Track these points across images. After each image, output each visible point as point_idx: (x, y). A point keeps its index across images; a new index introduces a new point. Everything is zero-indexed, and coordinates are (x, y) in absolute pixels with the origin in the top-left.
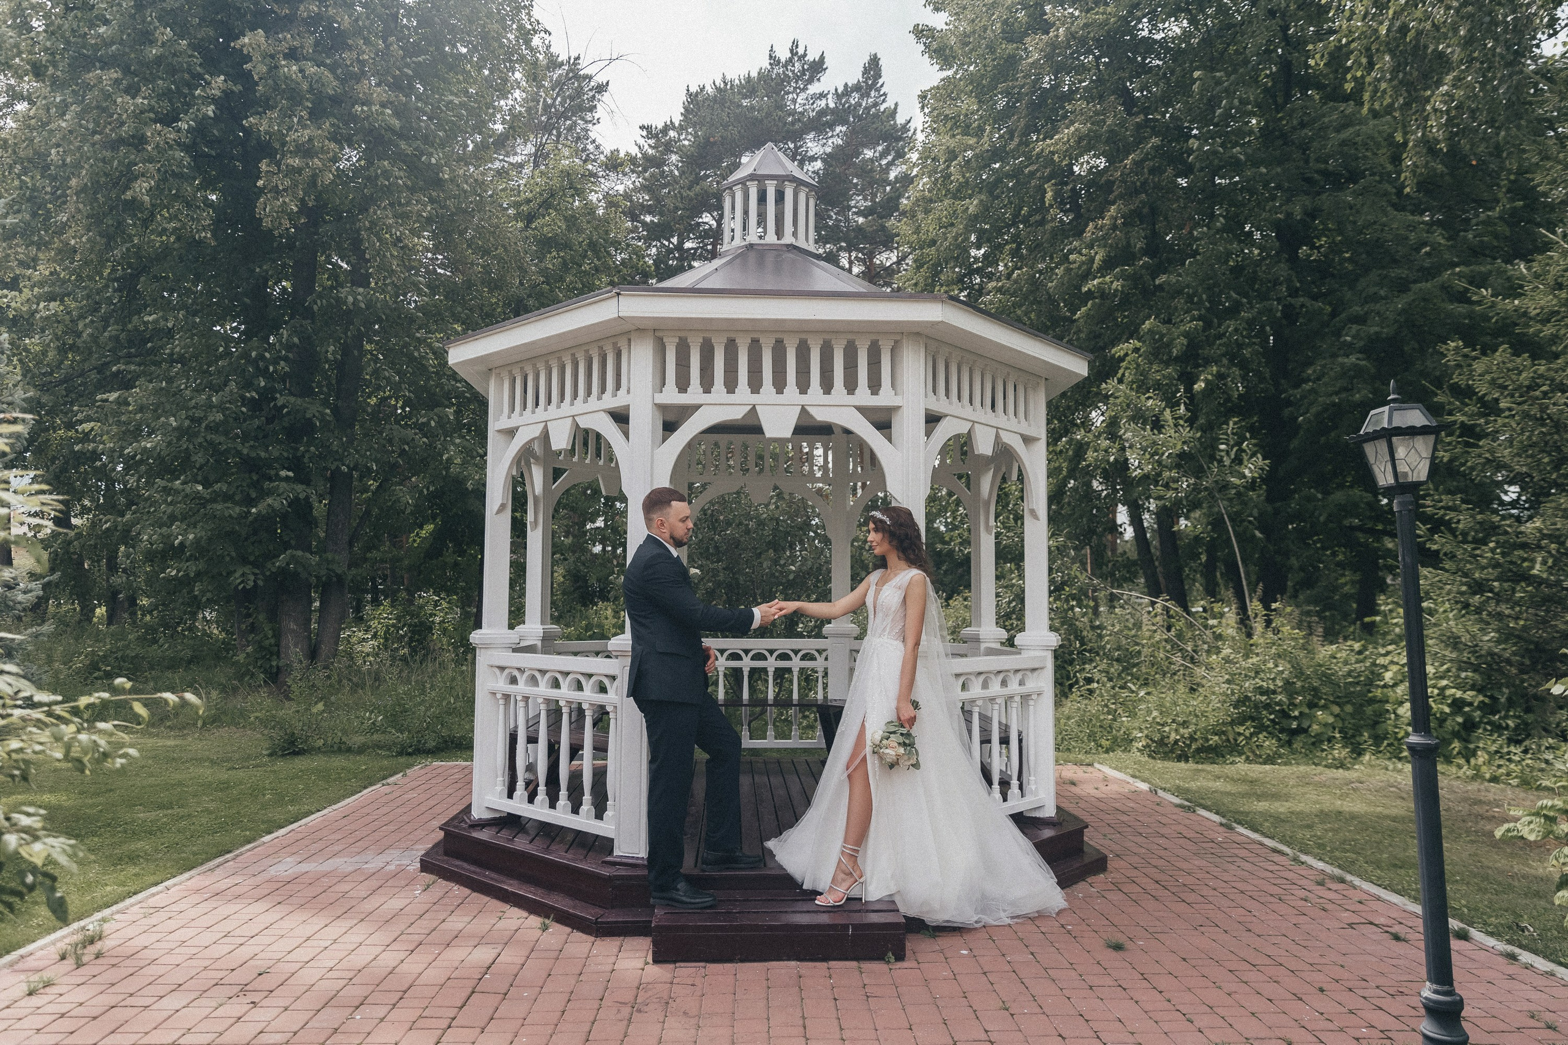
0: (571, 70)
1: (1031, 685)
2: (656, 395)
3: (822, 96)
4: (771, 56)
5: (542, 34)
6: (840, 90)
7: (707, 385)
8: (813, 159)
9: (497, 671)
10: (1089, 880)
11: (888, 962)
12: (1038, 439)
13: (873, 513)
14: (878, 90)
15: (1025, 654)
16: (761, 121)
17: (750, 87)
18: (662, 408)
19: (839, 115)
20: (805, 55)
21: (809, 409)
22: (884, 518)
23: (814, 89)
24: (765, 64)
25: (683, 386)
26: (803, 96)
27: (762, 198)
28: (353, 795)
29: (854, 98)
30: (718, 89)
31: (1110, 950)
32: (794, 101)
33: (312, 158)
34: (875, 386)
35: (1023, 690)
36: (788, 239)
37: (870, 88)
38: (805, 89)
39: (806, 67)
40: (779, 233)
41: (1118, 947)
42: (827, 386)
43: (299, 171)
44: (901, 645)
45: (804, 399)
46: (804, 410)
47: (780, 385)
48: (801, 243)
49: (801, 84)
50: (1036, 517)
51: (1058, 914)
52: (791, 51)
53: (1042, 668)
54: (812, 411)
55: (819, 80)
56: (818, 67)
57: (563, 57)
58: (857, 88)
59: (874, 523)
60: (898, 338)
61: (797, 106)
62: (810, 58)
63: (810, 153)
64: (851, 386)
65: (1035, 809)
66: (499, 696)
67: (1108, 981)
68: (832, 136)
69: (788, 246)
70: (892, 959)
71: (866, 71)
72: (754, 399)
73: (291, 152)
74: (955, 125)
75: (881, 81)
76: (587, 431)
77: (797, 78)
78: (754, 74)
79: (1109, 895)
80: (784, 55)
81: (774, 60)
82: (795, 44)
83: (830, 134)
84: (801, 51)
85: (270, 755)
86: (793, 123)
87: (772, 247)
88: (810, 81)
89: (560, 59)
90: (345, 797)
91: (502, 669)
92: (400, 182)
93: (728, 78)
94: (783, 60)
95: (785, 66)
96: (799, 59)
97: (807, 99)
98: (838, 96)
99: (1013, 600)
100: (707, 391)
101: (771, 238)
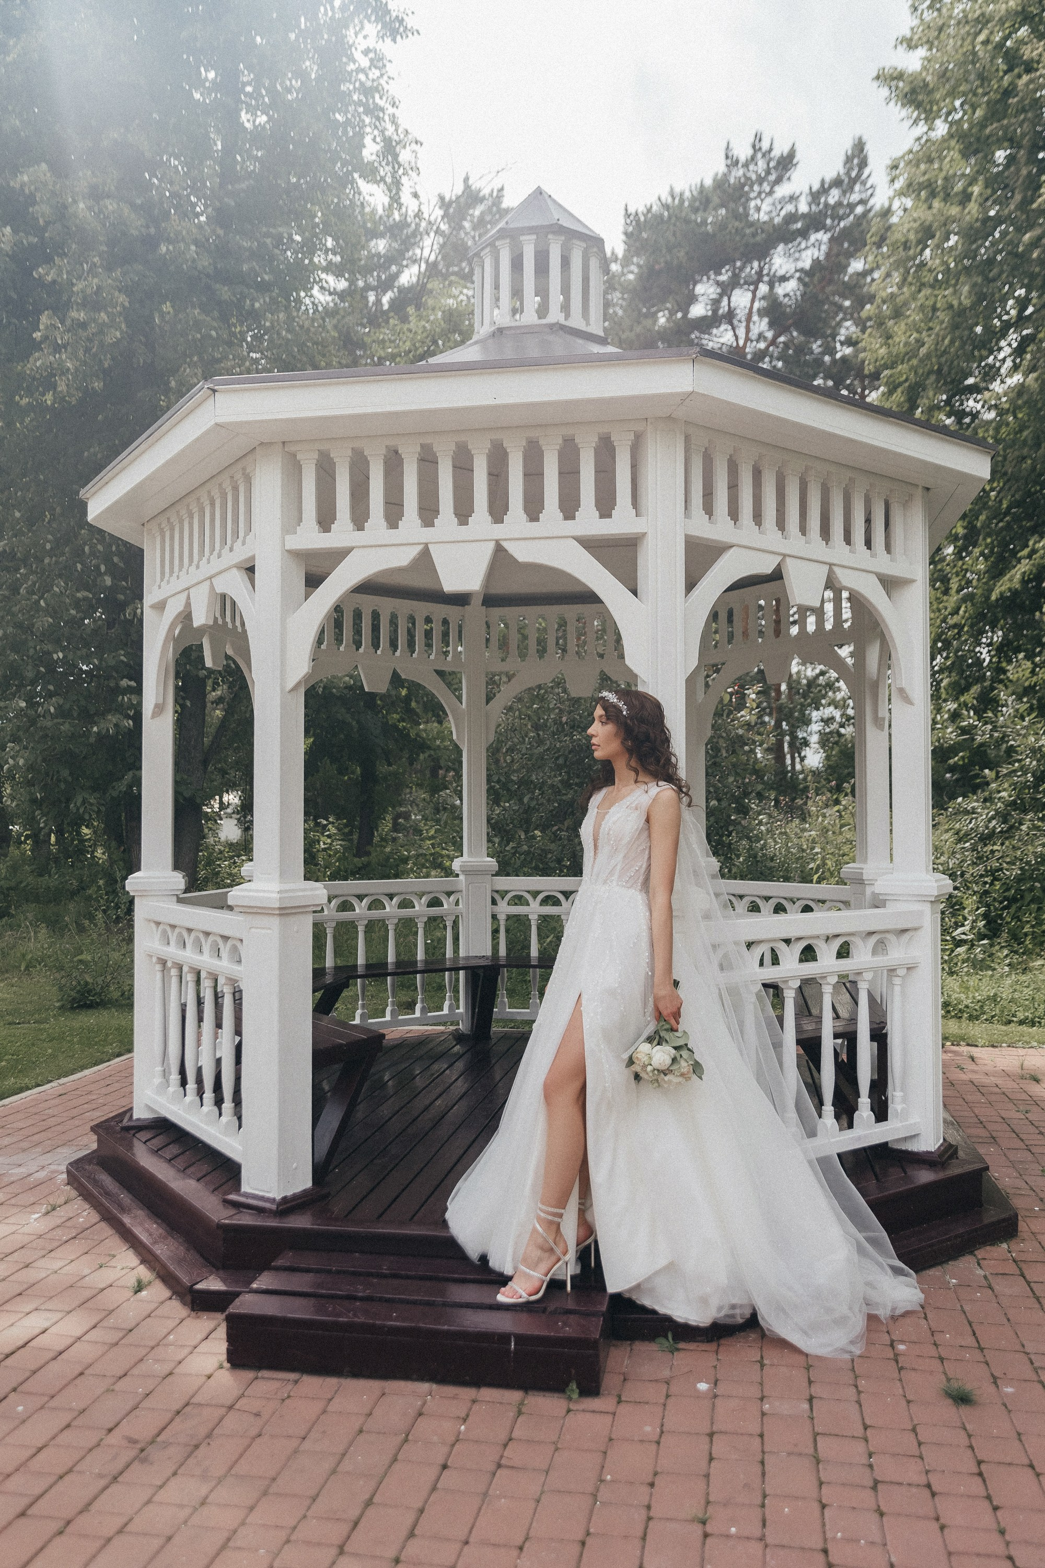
0: (494, 204)
1: (897, 954)
2: (287, 537)
3: (793, 198)
4: (727, 157)
5: (414, 146)
6: (816, 186)
7: (360, 519)
8: (784, 279)
9: (153, 925)
10: (980, 1253)
11: (570, 1399)
12: (913, 581)
13: (605, 694)
14: (864, 183)
15: (891, 908)
16: (714, 235)
17: (703, 200)
18: (297, 555)
19: (814, 222)
20: (771, 150)
21: (505, 544)
22: (621, 704)
23: (783, 191)
24: (721, 168)
25: (326, 521)
26: (769, 200)
27: (517, 265)
28: (96, 1064)
29: (834, 196)
30: (666, 207)
31: (950, 1401)
32: (758, 209)
33: (99, 311)
34: (605, 507)
35: (881, 961)
36: (555, 315)
37: (853, 182)
38: (771, 193)
39: (772, 164)
40: (542, 311)
41: (962, 1399)
42: (533, 509)
43: (83, 325)
44: (637, 898)
45: (498, 531)
46: (499, 550)
47: (463, 513)
48: (576, 321)
49: (766, 187)
50: (907, 700)
51: (894, 1318)
52: (754, 146)
53: (916, 929)
54: (513, 549)
55: (789, 179)
56: (787, 163)
57: (486, 192)
58: (837, 183)
59: (605, 709)
60: (639, 427)
61: (762, 214)
62: (776, 153)
63: (781, 272)
64: (569, 508)
65: (905, 1139)
66: (154, 960)
67: (913, 1472)
68: (807, 248)
69: (551, 326)
70: (575, 1396)
71: (848, 160)
72: (426, 535)
73: (78, 304)
74: (933, 194)
75: (866, 172)
76: (224, 597)
77: (761, 180)
78: (708, 182)
79: (1000, 1286)
80: (743, 152)
81: (733, 163)
82: (758, 138)
83: (803, 245)
84: (765, 145)
85: (60, 1008)
86: (754, 235)
87: (529, 330)
88: (778, 181)
89: (481, 194)
90: (83, 1068)
91: (158, 924)
92: (213, 333)
93: (677, 190)
94: (742, 159)
95: (746, 165)
96: (764, 155)
97: (774, 204)
98: (815, 196)
99: (993, 818)
100: (359, 526)
101: (529, 317)
